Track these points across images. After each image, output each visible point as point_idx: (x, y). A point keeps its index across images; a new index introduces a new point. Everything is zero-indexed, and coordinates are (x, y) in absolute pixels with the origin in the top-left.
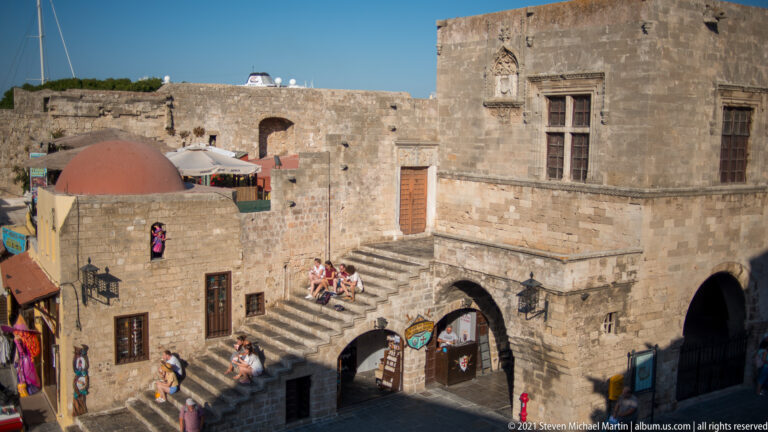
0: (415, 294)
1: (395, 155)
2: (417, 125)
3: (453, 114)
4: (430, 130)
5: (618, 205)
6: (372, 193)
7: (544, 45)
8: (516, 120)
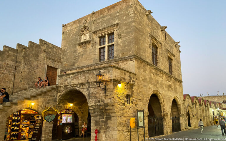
0: (49, 98)
1: (45, 60)
2: (54, 53)
3: (67, 51)
4: (59, 57)
5: (125, 63)
6: (35, 71)
7: (98, 22)
8: (89, 47)
